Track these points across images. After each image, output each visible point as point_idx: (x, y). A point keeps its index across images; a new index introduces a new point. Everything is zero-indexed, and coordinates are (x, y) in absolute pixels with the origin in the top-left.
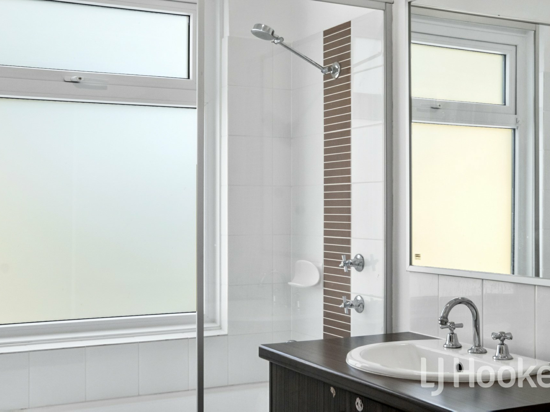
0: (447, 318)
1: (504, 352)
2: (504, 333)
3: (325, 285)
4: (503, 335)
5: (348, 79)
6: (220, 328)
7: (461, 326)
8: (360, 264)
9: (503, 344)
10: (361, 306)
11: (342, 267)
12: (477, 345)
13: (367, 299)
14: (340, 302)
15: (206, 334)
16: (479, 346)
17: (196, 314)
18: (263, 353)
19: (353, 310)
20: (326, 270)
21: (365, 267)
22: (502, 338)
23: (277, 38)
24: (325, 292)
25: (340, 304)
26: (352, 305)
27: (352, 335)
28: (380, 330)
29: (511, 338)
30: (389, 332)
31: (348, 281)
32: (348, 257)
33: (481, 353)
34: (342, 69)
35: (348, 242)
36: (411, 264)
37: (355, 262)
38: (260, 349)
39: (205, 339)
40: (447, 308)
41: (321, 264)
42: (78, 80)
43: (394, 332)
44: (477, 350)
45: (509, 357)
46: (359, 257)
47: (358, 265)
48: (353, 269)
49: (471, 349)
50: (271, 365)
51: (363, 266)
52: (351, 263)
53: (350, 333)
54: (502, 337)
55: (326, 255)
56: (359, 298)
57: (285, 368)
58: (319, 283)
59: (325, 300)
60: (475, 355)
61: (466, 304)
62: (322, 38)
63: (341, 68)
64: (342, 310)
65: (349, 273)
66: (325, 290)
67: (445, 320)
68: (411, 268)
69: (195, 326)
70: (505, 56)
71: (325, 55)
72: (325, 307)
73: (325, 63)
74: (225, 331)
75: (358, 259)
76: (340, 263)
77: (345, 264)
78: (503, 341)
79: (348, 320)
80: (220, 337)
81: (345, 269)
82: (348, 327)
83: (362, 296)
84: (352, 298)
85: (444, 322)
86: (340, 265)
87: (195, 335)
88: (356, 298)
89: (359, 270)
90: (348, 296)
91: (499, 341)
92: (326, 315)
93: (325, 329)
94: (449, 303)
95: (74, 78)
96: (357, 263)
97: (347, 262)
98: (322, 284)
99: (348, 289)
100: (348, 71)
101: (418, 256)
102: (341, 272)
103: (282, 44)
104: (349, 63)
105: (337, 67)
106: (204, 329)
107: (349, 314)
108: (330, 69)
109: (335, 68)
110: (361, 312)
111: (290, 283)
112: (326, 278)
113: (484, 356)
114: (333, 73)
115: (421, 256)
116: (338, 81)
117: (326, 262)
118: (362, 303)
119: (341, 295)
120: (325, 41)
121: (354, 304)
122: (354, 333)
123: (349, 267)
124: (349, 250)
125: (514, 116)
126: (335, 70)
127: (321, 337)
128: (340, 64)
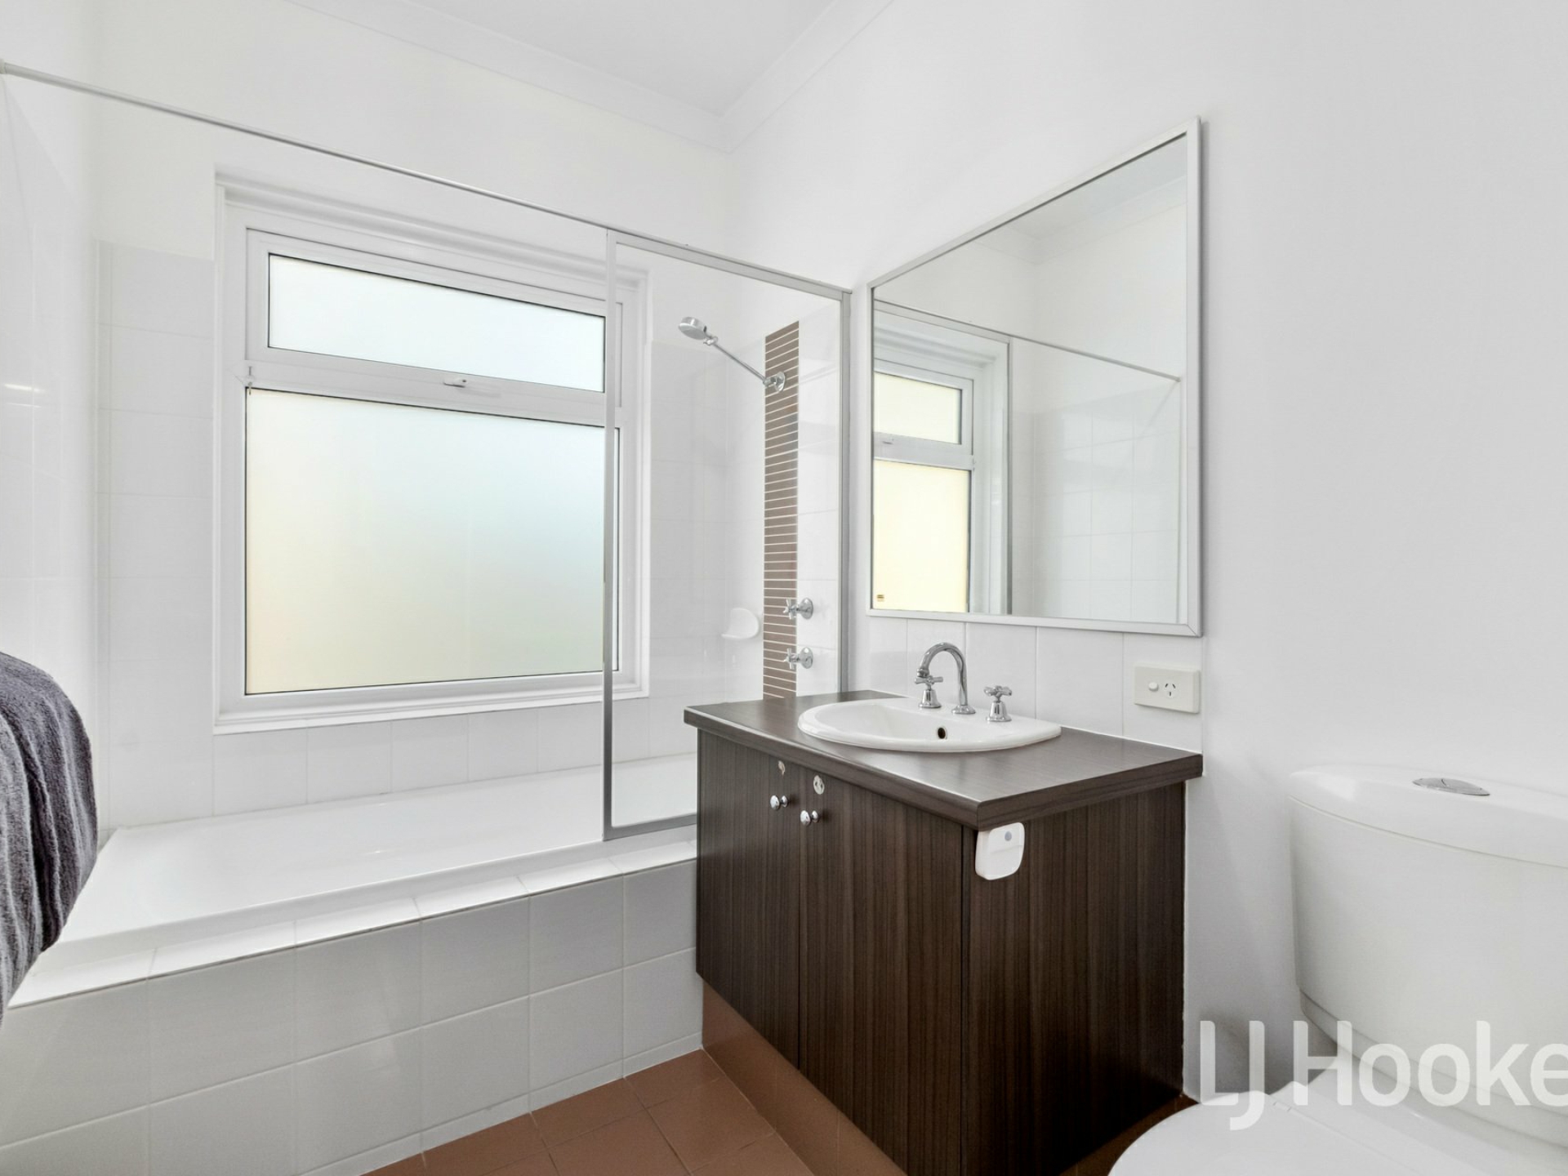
0: (927, 669)
1: (1001, 712)
2: (1000, 687)
3: (766, 637)
4: (1000, 690)
5: (795, 390)
6: (640, 689)
7: (940, 680)
8: (808, 611)
9: (999, 701)
10: (809, 660)
11: (787, 614)
12: (963, 703)
13: (816, 652)
14: (784, 656)
15: (615, 697)
16: (966, 704)
17: (602, 673)
18: (690, 718)
19: (799, 666)
20: (767, 619)
21: (814, 614)
22: (998, 695)
23: (711, 338)
24: (766, 645)
25: (783, 659)
26: (798, 659)
27: (797, 695)
28: (833, 688)
29: (1010, 694)
30: (843, 691)
31: (793, 631)
32: (794, 602)
33: (969, 713)
34: (788, 379)
35: (793, 585)
36: (872, 607)
37: (802, 607)
38: (687, 713)
39: (613, 703)
40: (926, 657)
41: (761, 612)
42: (461, 383)
43: (849, 690)
44: (963, 710)
45: (1008, 719)
46: (806, 601)
47: (806, 611)
48: (799, 616)
49: (956, 709)
50: (700, 732)
51: (812, 612)
52: (797, 609)
53: (795, 694)
54: (997, 693)
55: (767, 602)
56: (807, 651)
57: (718, 737)
58: (757, 635)
59: (766, 654)
60: (961, 715)
61: (951, 653)
62: (763, 345)
63: (786, 378)
64: (786, 666)
65: (793, 622)
66: (765, 643)
67: (925, 671)
68: (873, 613)
69: (601, 688)
70: (961, 391)
71: (768, 365)
72: (766, 663)
73: (768, 374)
74: (646, 693)
75: (805, 604)
76: (784, 609)
77: (790, 610)
78: (999, 697)
79: (793, 677)
80: (639, 700)
81: (790, 616)
82: (793, 686)
83: (811, 649)
84: (799, 651)
85: (924, 674)
86: (784, 612)
87: (601, 698)
88: (803, 651)
89: (807, 618)
90: (794, 649)
91: (994, 698)
92: (767, 672)
93: (766, 689)
94: (930, 650)
95: (457, 381)
96: (804, 608)
97: (793, 607)
98: (762, 636)
99: (793, 640)
100: (796, 381)
101: (880, 597)
102: (786, 621)
103: (717, 347)
104: (795, 372)
105: (780, 378)
106: (613, 691)
107: (795, 670)
108: (773, 380)
109: (778, 379)
110: (809, 667)
111: (724, 635)
112: (766, 628)
113: (971, 718)
114: (777, 384)
115: (885, 597)
116: (782, 394)
117: (767, 610)
118: (810, 657)
119: (784, 648)
120: (768, 348)
121: (801, 658)
122: (801, 691)
123: (794, 614)
124: (793, 594)
125: (970, 456)
126: (779, 382)
127: (762, 698)
128: (785, 374)
